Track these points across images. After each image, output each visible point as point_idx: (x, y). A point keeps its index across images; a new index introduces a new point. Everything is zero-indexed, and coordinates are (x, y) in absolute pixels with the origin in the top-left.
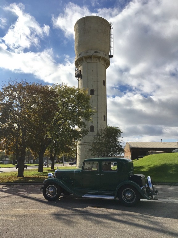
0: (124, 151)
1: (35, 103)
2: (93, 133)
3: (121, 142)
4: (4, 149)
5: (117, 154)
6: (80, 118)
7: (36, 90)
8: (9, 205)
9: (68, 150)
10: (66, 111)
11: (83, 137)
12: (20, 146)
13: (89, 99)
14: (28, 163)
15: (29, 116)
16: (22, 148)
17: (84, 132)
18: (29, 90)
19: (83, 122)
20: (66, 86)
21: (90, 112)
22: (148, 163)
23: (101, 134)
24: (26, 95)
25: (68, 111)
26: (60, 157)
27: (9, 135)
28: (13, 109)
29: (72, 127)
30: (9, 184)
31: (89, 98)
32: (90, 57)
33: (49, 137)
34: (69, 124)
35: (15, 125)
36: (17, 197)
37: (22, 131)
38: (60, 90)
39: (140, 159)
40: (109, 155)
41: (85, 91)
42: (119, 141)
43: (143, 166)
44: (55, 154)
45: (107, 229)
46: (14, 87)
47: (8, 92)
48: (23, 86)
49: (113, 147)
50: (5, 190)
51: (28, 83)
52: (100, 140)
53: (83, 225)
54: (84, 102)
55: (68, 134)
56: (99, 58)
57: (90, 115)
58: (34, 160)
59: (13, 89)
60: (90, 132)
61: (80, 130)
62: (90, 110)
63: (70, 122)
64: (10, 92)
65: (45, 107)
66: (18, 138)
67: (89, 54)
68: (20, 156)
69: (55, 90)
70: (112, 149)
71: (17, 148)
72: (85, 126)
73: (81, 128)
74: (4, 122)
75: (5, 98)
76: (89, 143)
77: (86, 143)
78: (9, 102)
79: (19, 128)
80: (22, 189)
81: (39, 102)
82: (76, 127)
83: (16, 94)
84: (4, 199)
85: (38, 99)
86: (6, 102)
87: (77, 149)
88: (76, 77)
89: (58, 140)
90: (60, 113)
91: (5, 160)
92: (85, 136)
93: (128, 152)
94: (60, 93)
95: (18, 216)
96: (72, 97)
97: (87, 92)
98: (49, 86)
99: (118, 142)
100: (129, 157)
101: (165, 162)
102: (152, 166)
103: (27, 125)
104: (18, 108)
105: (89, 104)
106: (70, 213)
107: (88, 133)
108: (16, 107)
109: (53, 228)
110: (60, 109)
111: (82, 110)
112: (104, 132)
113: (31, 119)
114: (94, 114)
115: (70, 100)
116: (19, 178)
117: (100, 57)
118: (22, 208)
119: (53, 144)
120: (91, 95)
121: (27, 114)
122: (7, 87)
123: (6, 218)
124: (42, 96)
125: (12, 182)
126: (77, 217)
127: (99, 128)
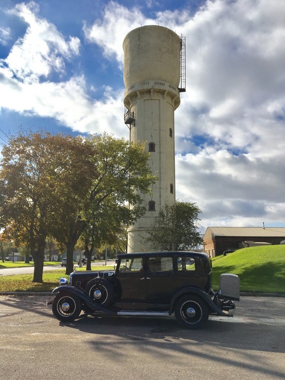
0: (202, 241)
1: (61, 164)
2: (153, 212)
3: (197, 228)
4: (12, 238)
5: (192, 246)
6: (132, 188)
7: (62, 145)
8: (19, 328)
9: (112, 240)
10: (110, 177)
11: (137, 219)
12: (38, 233)
13: (146, 159)
14: (50, 261)
15: (51, 186)
16: (40, 236)
17: (139, 212)
18: (51, 144)
19: (137, 196)
20: (110, 138)
21: (149, 180)
22: (242, 262)
23: (166, 215)
24: (47, 151)
25: (113, 177)
26: (100, 251)
27: (20, 215)
28: (26, 174)
29: (119, 203)
30: (19, 294)
31: (146, 157)
32: (149, 92)
33: (84, 219)
34: (114, 199)
35: (30, 200)
36: (32, 314)
37: (40, 210)
38: (100, 144)
39: (229, 255)
40: (178, 248)
41: (141, 146)
42: (194, 225)
43: (233, 266)
44: (93, 246)
45: (176, 367)
46: (27, 140)
47: (19, 147)
48: (42, 138)
49: (185, 235)
50: (13, 302)
51: (49, 134)
52: (165, 224)
53: (138, 359)
54: (138, 162)
55: (114, 214)
56: (162, 92)
57: (149, 184)
58: (59, 256)
59: (25, 142)
60: (150, 210)
61: (132, 208)
62: (148, 176)
63: (116, 195)
64: (21, 147)
65: (76, 171)
66: (33, 221)
67: (146, 87)
68: (36, 250)
69: (92, 143)
70: (183, 238)
71: (32, 237)
72: (141, 201)
73: (133, 204)
74: (11, 195)
75: (13, 157)
76: (146, 229)
77: (143, 229)
78: (19, 163)
79: (35, 204)
80: (40, 301)
81: (66, 164)
82: (126, 203)
83: (29, 150)
84: (12, 317)
85: (65, 158)
86: (14, 164)
87: (127, 239)
88: (126, 123)
89: (97, 224)
90: (100, 181)
91: (13, 256)
92: (140, 217)
93: (209, 243)
94: (101, 149)
95: (34, 345)
96: (119, 155)
97: (144, 148)
98: (83, 138)
99: (194, 227)
100: (211, 252)
101: (270, 260)
102: (248, 266)
103: (48, 199)
104: (34, 173)
105: (146, 166)
106: (116, 341)
107: (145, 213)
108: (31, 170)
109: (88, 363)
110: (100, 174)
111: (135, 177)
112: (171, 211)
113: (54, 190)
114: (154, 183)
115: (117, 160)
116: (36, 284)
117: (165, 91)
118: (40, 332)
119: (90, 231)
120: (149, 151)
121: (47, 183)
122: (16, 139)
123: (15, 348)
124: (71, 154)
125: (25, 291)
126: (127, 346)
127: (163, 204)
